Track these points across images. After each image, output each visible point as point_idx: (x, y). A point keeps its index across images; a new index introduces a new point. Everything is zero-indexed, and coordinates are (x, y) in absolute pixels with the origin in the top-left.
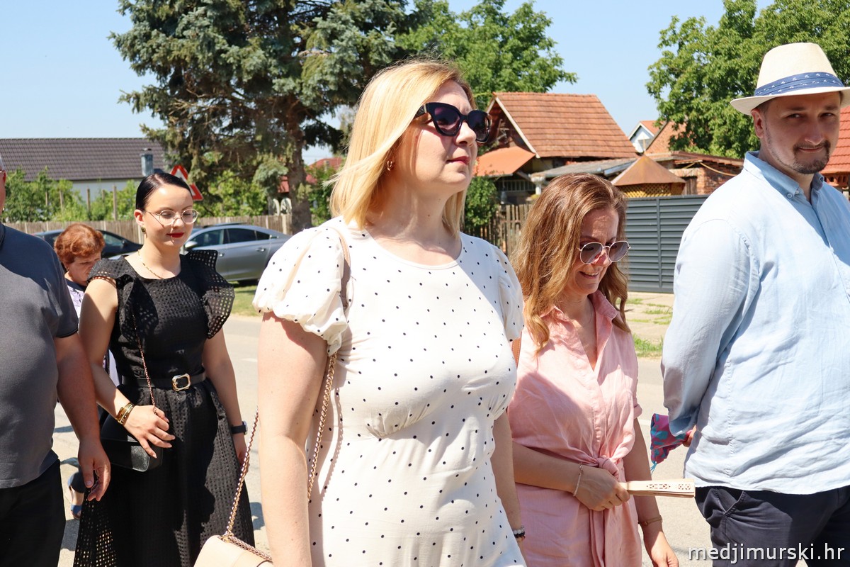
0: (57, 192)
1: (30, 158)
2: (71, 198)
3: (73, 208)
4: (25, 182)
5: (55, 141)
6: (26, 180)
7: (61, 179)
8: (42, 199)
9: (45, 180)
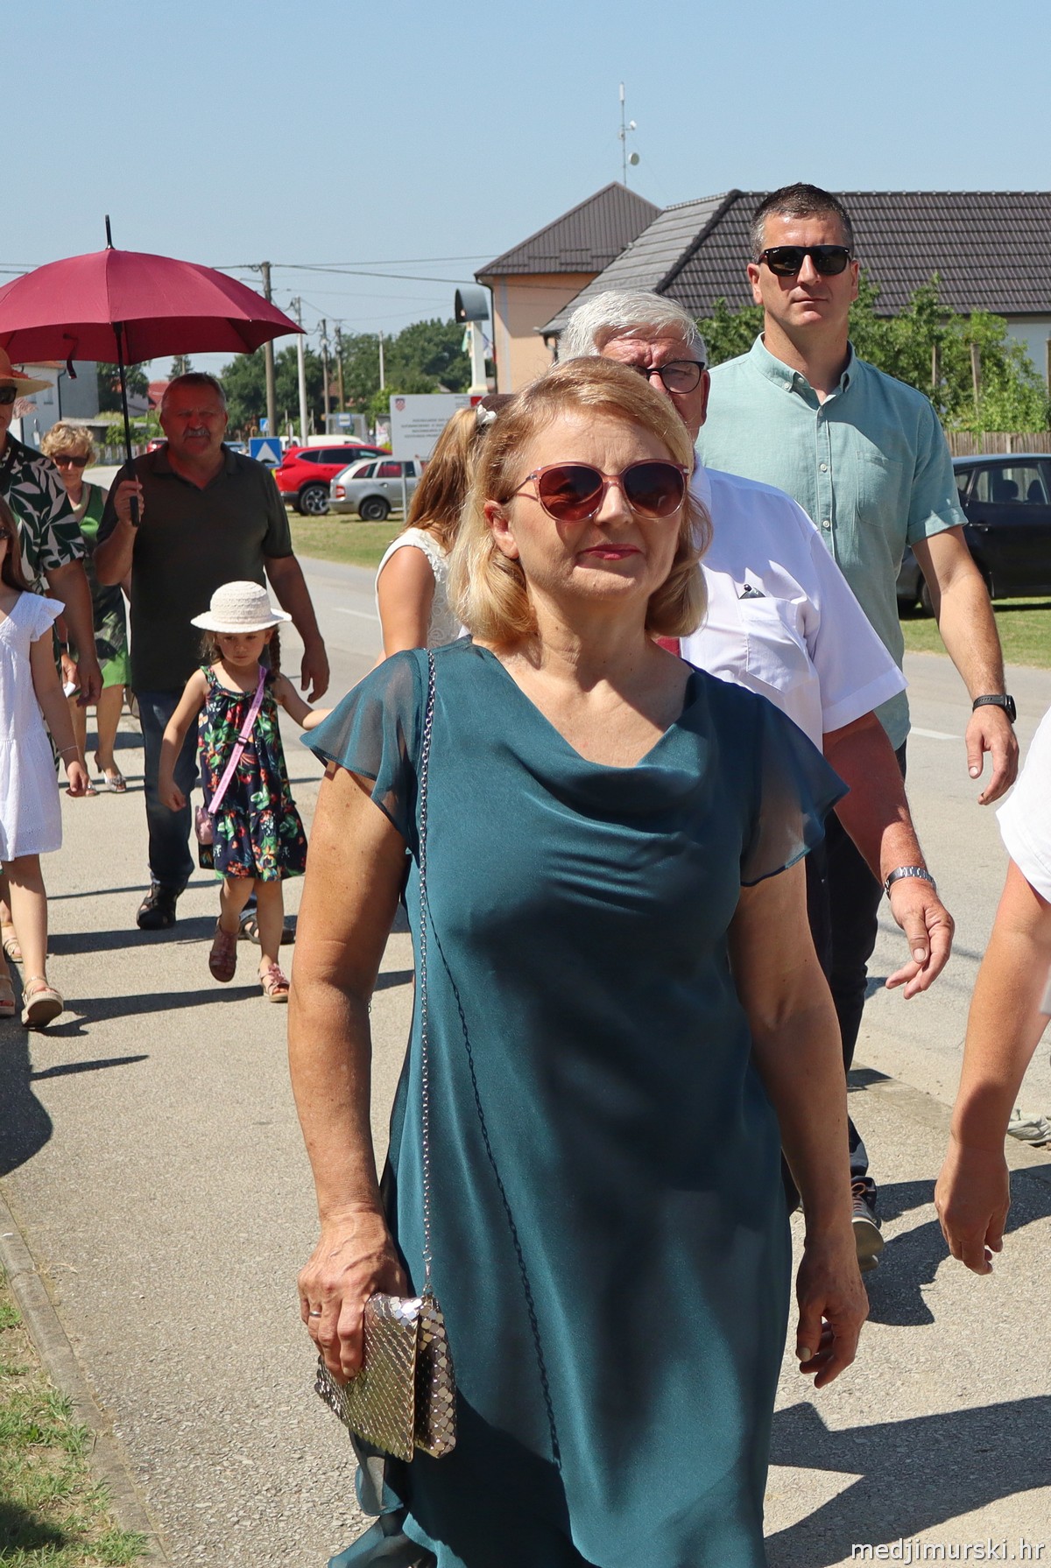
0: (963, 348)
1: (893, 250)
2: (999, 364)
3: (1006, 395)
4: (878, 317)
5: (961, 202)
6: (879, 312)
7: (975, 310)
8: (920, 367)
9: (933, 313)
